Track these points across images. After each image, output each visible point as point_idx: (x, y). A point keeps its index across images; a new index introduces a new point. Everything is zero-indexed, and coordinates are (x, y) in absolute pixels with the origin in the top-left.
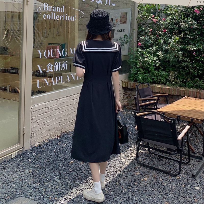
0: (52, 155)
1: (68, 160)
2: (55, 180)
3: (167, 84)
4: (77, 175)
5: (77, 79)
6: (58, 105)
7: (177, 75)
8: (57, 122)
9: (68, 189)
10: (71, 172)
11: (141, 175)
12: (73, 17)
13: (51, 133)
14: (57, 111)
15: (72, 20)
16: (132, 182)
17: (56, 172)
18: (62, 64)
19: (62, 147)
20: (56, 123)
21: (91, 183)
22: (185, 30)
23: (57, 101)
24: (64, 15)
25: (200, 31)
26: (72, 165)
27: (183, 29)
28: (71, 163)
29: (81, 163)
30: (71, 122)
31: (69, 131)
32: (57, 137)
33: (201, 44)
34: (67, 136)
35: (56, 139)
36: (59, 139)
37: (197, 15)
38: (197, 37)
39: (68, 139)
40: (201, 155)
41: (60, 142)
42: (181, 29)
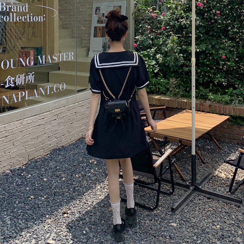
0: (9, 190)
1: (28, 195)
2: (5, 221)
3: (167, 94)
4: (33, 213)
5: (48, 93)
6: (22, 126)
7: (178, 83)
8: (22, 148)
9: (17, 231)
10: (27, 210)
12: (41, 18)
13: (14, 161)
14: (21, 133)
15: (40, 21)
16: (99, 219)
17: (9, 211)
18: (27, 76)
19: (25, 178)
21: (47, 223)
22: (188, 28)
23: (20, 121)
24: (28, 15)
25: (205, 29)
26: (32, 201)
27: (186, 26)
28: (30, 198)
29: (43, 198)
30: (41, 146)
31: (38, 157)
32: (23, 166)
33: (206, 45)
34: (35, 163)
35: (20, 168)
36: (24, 168)
37: (202, 8)
38: (202, 36)
39: (36, 167)
40: (190, 183)
41: (24, 172)
42: (184, 26)
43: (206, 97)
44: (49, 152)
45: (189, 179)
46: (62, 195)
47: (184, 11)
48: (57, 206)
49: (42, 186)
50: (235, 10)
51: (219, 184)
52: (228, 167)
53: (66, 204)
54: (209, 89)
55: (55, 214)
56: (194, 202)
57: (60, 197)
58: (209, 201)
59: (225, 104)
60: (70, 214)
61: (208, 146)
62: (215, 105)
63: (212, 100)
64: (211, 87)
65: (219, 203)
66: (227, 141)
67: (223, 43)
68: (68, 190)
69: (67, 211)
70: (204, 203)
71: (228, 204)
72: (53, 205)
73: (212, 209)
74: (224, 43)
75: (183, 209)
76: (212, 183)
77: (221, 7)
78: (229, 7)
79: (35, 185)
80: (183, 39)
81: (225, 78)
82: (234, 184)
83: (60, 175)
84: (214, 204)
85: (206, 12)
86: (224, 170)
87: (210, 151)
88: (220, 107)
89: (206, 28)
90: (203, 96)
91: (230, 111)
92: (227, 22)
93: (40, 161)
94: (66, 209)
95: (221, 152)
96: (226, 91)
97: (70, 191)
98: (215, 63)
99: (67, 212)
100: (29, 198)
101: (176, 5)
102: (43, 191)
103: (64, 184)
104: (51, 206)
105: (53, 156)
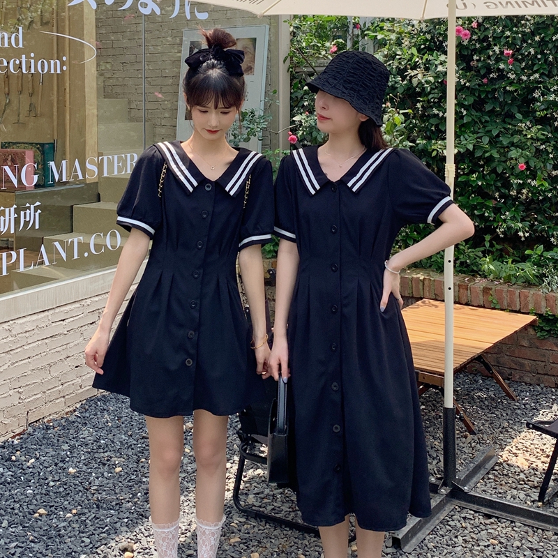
1: (32, 507)
6: (11, 339)
8: (11, 393)
10: (32, 541)
11: (244, 543)
14: (8, 356)
18: (22, 213)
19: (20, 466)
20: (8, 394)
23: (6, 326)
24: (24, 56)
25: (474, 95)
26: (41, 520)
27: (424, 88)
28: (37, 515)
29: (69, 515)
30: (57, 388)
31: (51, 417)
32: (14, 437)
33: (475, 136)
34: (43, 432)
35: (7, 444)
36: (16, 442)
37: (465, 43)
38: (465, 113)
39: (45, 441)
40: (437, 478)
41: (18, 452)
42: (418, 90)
43: (475, 268)
44: (78, 406)
45: (435, 469)
46: (117, 508)
47: (419, 50)
48: (104, 532)
49: (65, 487)
50: (550, 46)
51: (513, 482)
52: (534, 442)
53: (126, 529)
54: (482, 249)
55: (101, 552)
56: (450, 526)
57: (112, 511)
58: (488, 521)
59: (524, 287)
60: (139, 553)
61: (481, 390)
62: (499, 287)
63: (491, 277)
64: (487, 244)
65: (515, 528)
66: (527, 379)
67: (520, 132)
68: (131, 496)
69: (131, 544)
70: (476, 527)
71: (538, 529)
72: (94, 530)
73: (496, 542)
74: (523, 130)
75: (422, 542)
76: (495, 480)
77: (514, 38)
78: (537, 38)
79: (48, 484)
80: (417, 122)
81: (523, 220)
82: (551, 483)
83: (108, 460)
84: (501, 529)
85: (475, 51)
86: (525, 449)
87: (486, 402)
88: (512, 293)
89: (477, 95)
90: (468, 266)
91: (537, 304)
92: (532, 78)
93: (55, 425)
94: (129, 540)
95: (515, 407)
96: (527, 252)
97: (137, 500)
98: (499, 184)
99: (132, 548)
100: (35, 513)
101: (400, 33)
102: (68, 498)
103: (121, 482)
104: (91, 533)
105: (87, 415)
